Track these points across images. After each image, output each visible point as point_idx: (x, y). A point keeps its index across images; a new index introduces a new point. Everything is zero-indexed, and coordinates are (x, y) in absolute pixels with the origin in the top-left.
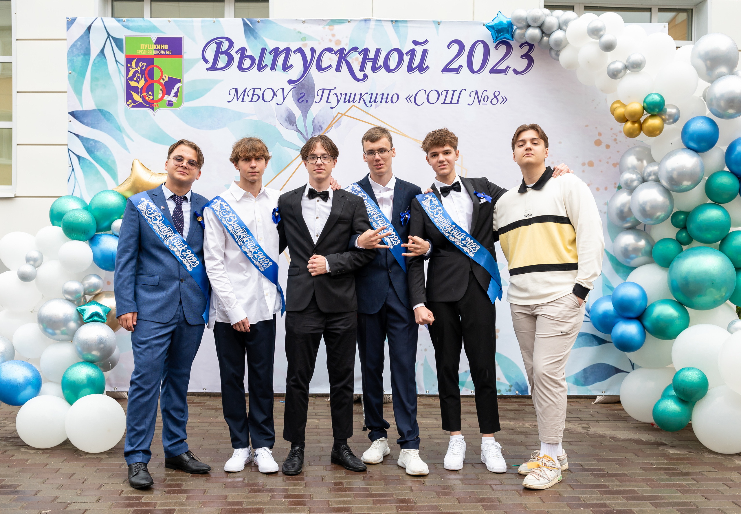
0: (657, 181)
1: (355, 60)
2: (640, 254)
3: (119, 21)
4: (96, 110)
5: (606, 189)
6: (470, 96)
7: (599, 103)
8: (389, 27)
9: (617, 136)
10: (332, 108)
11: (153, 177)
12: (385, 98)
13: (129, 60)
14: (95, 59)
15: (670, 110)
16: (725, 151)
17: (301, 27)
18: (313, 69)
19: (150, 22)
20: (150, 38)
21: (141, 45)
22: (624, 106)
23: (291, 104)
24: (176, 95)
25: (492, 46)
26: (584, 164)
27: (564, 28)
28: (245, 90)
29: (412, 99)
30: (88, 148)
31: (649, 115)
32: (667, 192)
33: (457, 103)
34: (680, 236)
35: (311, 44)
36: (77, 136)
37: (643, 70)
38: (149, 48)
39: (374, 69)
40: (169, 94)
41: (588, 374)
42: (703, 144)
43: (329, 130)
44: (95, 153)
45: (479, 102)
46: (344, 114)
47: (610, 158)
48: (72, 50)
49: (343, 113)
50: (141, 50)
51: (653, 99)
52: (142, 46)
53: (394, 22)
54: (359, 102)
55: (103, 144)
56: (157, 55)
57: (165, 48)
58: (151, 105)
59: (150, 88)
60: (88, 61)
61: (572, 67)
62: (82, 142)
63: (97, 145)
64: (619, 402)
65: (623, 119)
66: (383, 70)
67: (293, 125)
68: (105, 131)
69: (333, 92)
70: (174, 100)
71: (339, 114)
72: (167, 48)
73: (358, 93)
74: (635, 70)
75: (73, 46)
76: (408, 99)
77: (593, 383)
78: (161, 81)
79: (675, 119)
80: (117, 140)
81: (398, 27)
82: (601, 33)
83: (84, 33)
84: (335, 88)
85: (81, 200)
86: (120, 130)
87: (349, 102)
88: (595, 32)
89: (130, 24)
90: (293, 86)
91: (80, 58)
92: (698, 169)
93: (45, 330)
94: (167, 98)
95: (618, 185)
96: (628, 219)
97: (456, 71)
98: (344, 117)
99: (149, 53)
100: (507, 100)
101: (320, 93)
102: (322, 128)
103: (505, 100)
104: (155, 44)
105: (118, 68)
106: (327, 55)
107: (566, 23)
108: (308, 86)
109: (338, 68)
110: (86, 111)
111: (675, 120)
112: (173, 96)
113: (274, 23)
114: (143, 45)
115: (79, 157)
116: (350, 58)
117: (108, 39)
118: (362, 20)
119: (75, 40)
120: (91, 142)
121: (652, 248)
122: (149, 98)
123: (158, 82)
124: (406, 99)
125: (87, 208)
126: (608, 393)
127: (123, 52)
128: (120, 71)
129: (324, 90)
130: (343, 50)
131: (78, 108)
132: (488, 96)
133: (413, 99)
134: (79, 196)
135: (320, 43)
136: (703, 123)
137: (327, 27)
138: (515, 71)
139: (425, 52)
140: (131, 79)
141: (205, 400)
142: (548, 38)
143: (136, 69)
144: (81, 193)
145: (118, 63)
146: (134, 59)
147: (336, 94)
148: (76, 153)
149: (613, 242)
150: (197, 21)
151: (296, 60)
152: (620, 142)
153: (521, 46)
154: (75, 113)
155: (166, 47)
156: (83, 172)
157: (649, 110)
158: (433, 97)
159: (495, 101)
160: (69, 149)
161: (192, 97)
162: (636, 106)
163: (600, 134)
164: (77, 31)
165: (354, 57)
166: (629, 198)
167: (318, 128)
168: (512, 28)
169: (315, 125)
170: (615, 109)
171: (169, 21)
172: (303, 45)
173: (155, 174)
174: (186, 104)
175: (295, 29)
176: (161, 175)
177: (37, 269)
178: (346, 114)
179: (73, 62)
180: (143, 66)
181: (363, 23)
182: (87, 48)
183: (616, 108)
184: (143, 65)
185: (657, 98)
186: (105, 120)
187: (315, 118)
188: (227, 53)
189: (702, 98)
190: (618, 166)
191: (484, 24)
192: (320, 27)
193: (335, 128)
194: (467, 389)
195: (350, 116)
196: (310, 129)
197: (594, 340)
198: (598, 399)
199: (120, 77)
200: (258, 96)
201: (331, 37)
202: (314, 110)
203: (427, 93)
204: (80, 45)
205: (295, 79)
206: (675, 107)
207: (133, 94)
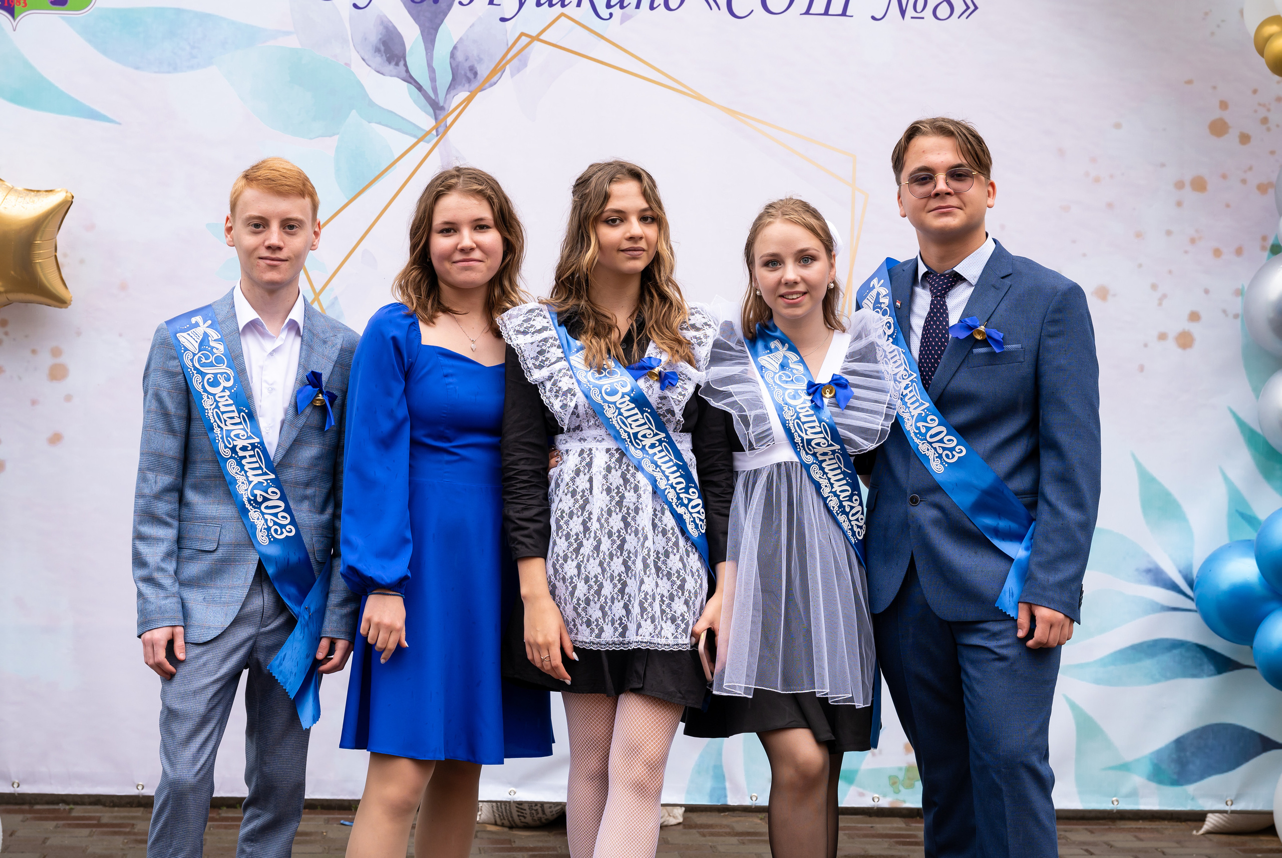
5: (1239, 252)
7: (1223, 21)
9: (1269, 110)
10: (503, 20)
11: (12, 198)
23: (391, 5)
26: (1180, 185)
29: (722, 1)
33: (844, 14)
41: (1188, 754)
43: (495, 79)
45: (903, 12)
46: (537, 38)
47: (1251, 168)
49: (534, 34)
54: (578, 4)
64: (1270, 830)
67: (397, 64)
77: (1202, 777)
87: (551, 5)
95: (1270, 242)
98: (536, 44)
100: (976, 8)
102: (476, 74)
103: (972, 8)
126: (1240, 806)
141: (134, 818)
149: (1257, 397)
152: (1278, 126)
159: (944, 10)
163: (1224, 105)
167: (465, 75)
169: (457, 66)
170: (1266, 40)
173: (16, 191)
174: (104, 3)
176: (33, 193)
178: (542, 37)
183: (1270, 36)
187: (458, 45)
190: (1271, 191)
193: (512, 75)
194: (861, 790)
195: (554, 42)
196: (444, 77)
197: (1205, 660)
198: (1211, 821)
202: (458, 23)
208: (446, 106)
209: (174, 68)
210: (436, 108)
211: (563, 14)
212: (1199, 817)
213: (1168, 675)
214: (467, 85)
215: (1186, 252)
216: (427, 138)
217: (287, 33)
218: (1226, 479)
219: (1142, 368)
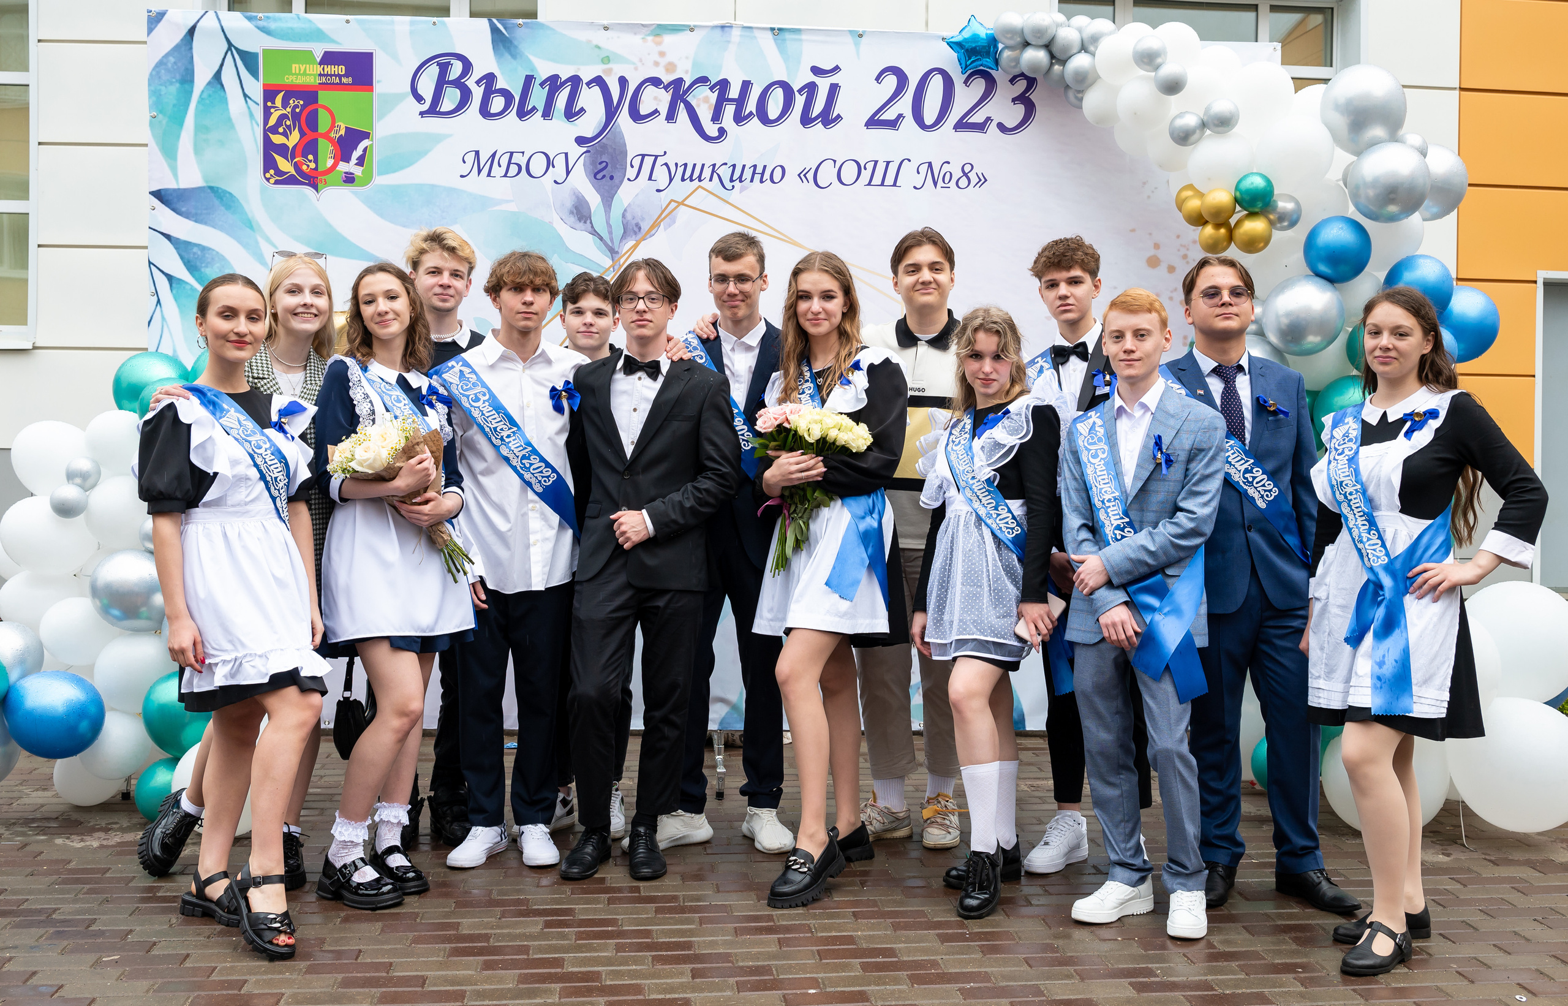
0: (1260, 334)
1: (703, 100)
3: (250, 19)
4: (204, 187)
6: (918, 173)
7: (1156, 189)
8: (767, 41)
9: (1188, 249)
10: (658, 191)
12: (759, 174)
13: (270, 94)
14: (203, 91)
15: (1284, 205)
16: (1382, 280)
17: (601, 38)
18: (624, 118)
19: (310, 21)
20: (309, 53)
21: (294, 66)
22: (1201, 195)
23: (581, 182)
24: (361, 162)
25: (958, 79)
27: (1092, 48)
28: (494, 155)
29: (810, 176)
30: (189, 262)
31: (1246, 212)
33: (895, 185)
35: (619, 70)
36: (168, 237)
37: (1234, 130)
38: (308, 72)
39: (739, 118)
40: (347, 159)
42: (1343, 269)
43: (653, 232)
44: (203, 270)
45: (935, 184)
46: (682, 203)
48: (158, 73)
49: (680, 200)
50: (293, 75)
51: (1252, 183)
52: (295, 68)
53: (777, 32)
54: (711, 180)
55: (217, 253)
56: (325, 86)
57: (340, 73)
58: (312, 180)
59: (309, 147)
60: (190, 93)
61: (1106, 121)
62: (176, 248)
63: (206, 255)
65: (1198, 220)
66: (755, 120)
67: (585, 222)
68: (221, 229)
69: (660, 161)
70: (357, 171)
71: (672, 203)
72: (343, 73)
73: (708, 164)
74: (1220, 129)
75: (161, 64)
76: (802, 175)
78: (332, 135)
79: (1291, 220)
80: (245, 246)
81: (784, 40)
82: (1159, 60)
83: (182, 40)
84: (665, 153)
85: (174, 361)
86: (251, 227)
87: (692, 180)
88: (1148, 59)
89: (273, 26)
90: (585, 149)
91: (174, 89)
92: (1334, 312)
93: (105, 611)
94: (343, 167)
97: (893, 124)
98: (682, 207)
99: (308, 80)
100: (986, 180)
101: (636, 163)
102: (640, 228)
103: (983, 180)
104: (320, 63)
105: (249, 108)
106: (650, 91)
107: (1095, 39)
108: (615, 149)
109: (671, 116)
110: (185, 189)
111: (1293, 224)
112: (356, 164)
113: (548, 28)
114: (297, 66)
115: (170, 278)
116: (694, 96)
117: (229, 53)
118: (716, 27)
119: (163, 53)
120: (195, 250)
122: (308, 166)
123: (326, 136)
124: (799, 175)
125: (186, 376)
127: (257, 79)
128: (251, 115)
129: (643, 156)
130: (679, 82)
131: (168, 183)
132: (951, 173)
133: (811, 176)
134: (170, 354)
135: (636, 69)
136: (1342, 228)
137: (650, 38)
138: (1001, 127)
139: (834, 89)
142: (1061, 68)
143: (284, 112)
144: (174, 346)
145: (248, 99)
146: (279, 92)
147: (666, 165)
148: (166, 271)
150: (402, 22)
151: (591, 100)
153: (1012, 81)
154: (163, 193)
155: (341, 69)
156: (179, 306)
157: (1244, 204)
158: (849, 172)
159: (963, 182)
160: (150, 263)
161: (390, 167)
162: (1222, 197)
163: (1157, 246)
164: (168, 37)
165: (701, 96)
167: (633, 230)
168: (996, 47)
169: (627, 223)
170: (1184, 201)
171: (348, 22)
172: (604, 71)
174: (379, 180)
175: (589, 42)
177: (87, 493)
178: (685, 203)
179: (160, 95)
180: (296, 106)
181: (718, 31)
182: (187, 69)
183: (1186, 198)
184: (296, 103)
185: (1258, 182)
186: (223, 208)
187: (627, 209)
188: (458, 83)
189: (1341, 183)
191: (943, 39)
192: (637, 39)
193: (665, 229)
195: (693, 206)
196: (618, 231)
199: (253, 129)
200: (520, 167)
201: (657, 58)
202: (628, 193)
203: (838, 166)
204: (175, 63)
205: (589, 135)
206: (1292, 199)
207: (278, 158)
208: (619, 252)
210: (612, 253)
211: (700, 187)
214: (633, 237)
217: (507, 201)
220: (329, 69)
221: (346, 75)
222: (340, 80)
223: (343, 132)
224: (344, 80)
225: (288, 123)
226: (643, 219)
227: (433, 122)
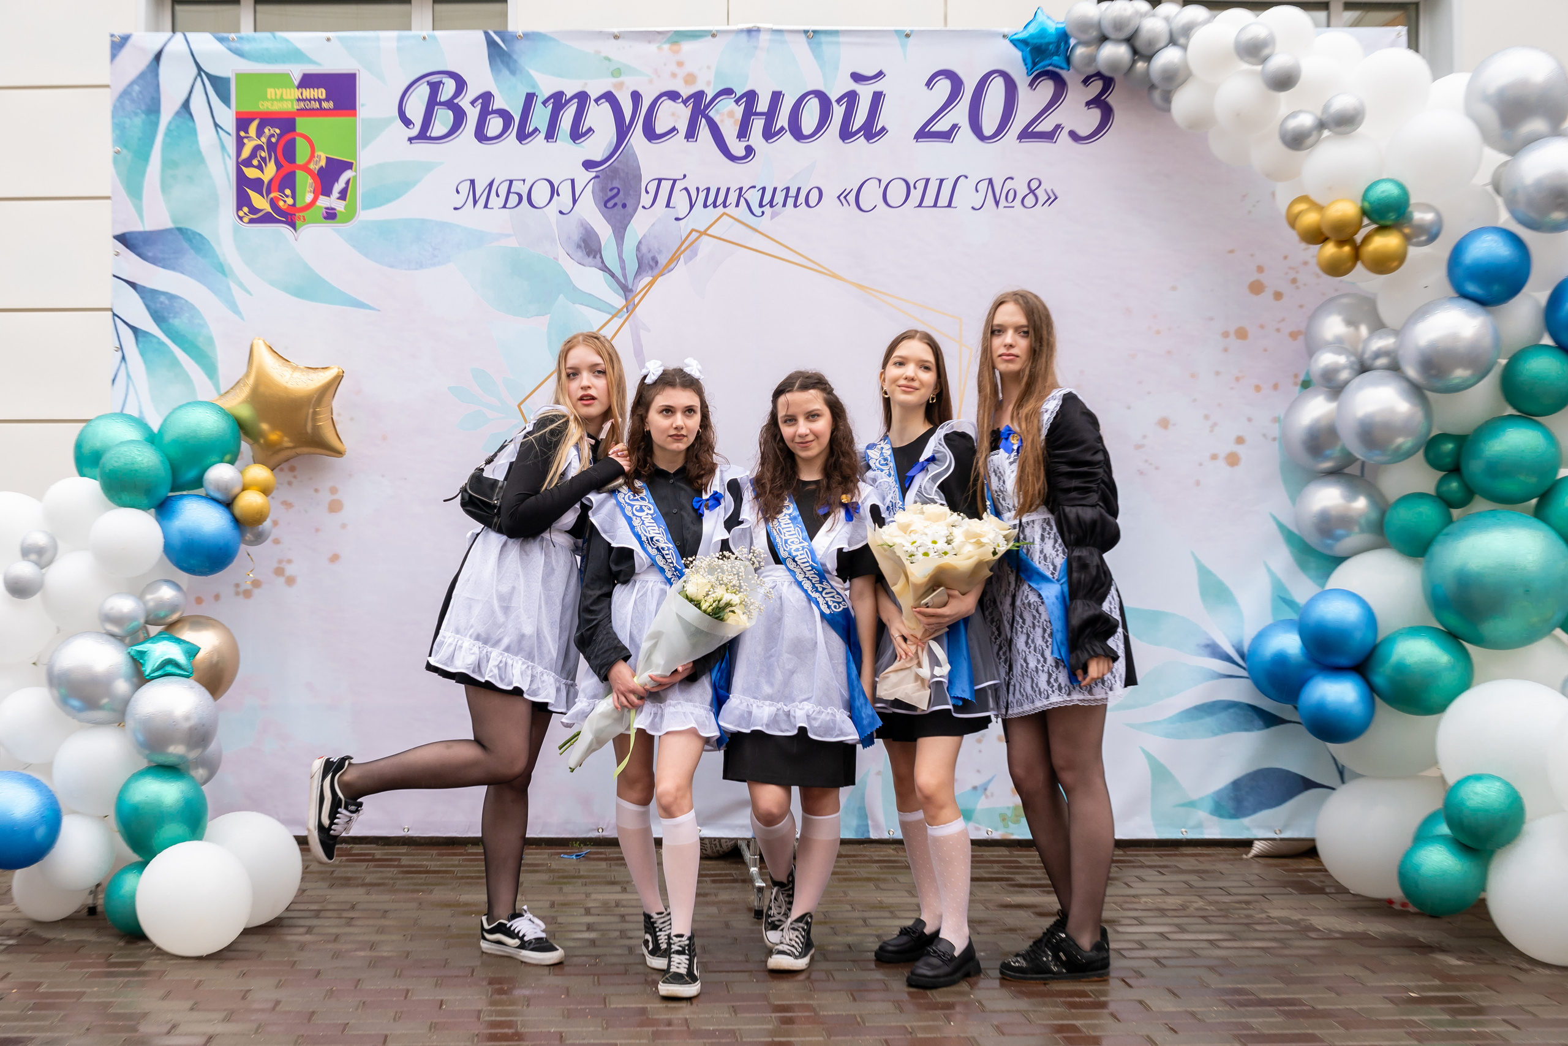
0: (1395, 368)
1: (727, 115)
2: (1356, 529)
3: (221, 40)
4: (172, 229)
5: (1275, 387)
6: (977, 191)
7: (1258, 202)
8: (800, 46)
9: (1297, 272)
10: (677, 219)
11: (296, 375)
12: (794, 197)
13: (243, 122)
14: (170, 123)
15: (1422, 216)
16: (1545, 302)
17: (611, 48)
18: (637, 137)
19: (287, 41)
20: (286, 76)
21: (269, 90)
22: (1318, 208)
23: (589, 211)
24: (343, 195)
25: (1021, 79)
26: (1226, 335)
27: (1182, 41)
28: (491, 184)
29: (852, 198)
30: (155, 312)
31: (1376, 226)
32: (1417, 391)
34: (1444, 488)
35: (631, 84)
36: (133, 285)
37: (1360, 129)
39: (769, 134)
40: (327, 192)
41: (1243, 793)
42: (1497, 288)
43: (672, 266)
44: (171, 321)
45: (997, 203)
46: (705, 233)
47: (1283, 320)
48: (122, 104)
49: (702, 229)
50: (268, 100)
51: (1383, 192)
52: (271, 92)
53: (812, 35)
54: (737, 205)
55: (186, 301)
56: (303, 112)
57: (320, 97)
58: (289, 217)
59: (286, 181)
60: (156, 124)
61: (1201, 124)
62: (142, 298)
63: (175, 304)
64: (1313, 853)
65: (1316, 237)
66: (787, 136)
67: (595, 257)
68: (191, 275)
69: (679, 185)
70: (340, 206)
71: (694, 233)
72: (324, 96)
73: (734, 187)
74: (1342, 129)
75: (125, 93)
76: (842, 198)
77: (1253, 812)
78: (311, 166)
79: (1431, 234)
80: (216, 292)
81: (819, 44)
82: (1267, 51)
83: (147, 67)
84: (685, 176)
85: (140, 422)
86: (224, 273)
87: (715, 206)
88: (1254, 50)
89: (246, 47)
90: (594, 174)
91: (139, 121)
92: (1486, 341)
93: (63, 702)
94: (323, 202)
95: (1302, 378)
96: (1328, 452)
97: (947, 136)
98: (705, 238)
99: (285, 106)
100: (1056, 198)
101: (652, 188)
102: (657, 263)
103: (1053, 198)
104: (298, 87)
105: (220, 139)
106: (667, 105)
107: (1187, 30)
108: (627, 173)
109: (691, 134)
110: (151, 232)
111: (1432, 238)
112: (338, 198)
113: (551, 39)
114: (273, 90)
115: (134, 329)
116: (717, 111)
118: (742, 31)
119: (128, 81)
121: (1383, 513)
122: (285, 202)
123: (305, 168)
124: (839, 197)
125: (153, 439)
126: (1287, 835)
127: (229, 106)
128: (223, 147)
129: (660, 180)
130: (699, 96)
131: (135, 226)
132: (1015, 190)
133: (854, 197)
134: (136, 414)
135: (651, 81)
136: (1495, 241)
137: (666, 47)
138: (1074, 135)
139: (878, 97)
140: (248, 163)
142: (1146, 64)
143: (259, 142)
144: (140, 407)
145: (219, 129)
146: (253, 120)
147: (686, 189)
148: (129, 322)
149: (1294, 504)
150: (388, 38)
151: (599, 117)
152: (1306, 284)
153: (1086, 81)
154: (127, 236)
155: (321, 93)
156: (145, 362)
157: (1374, 216)
158: (897, 193)
159: (1030, 201)
160: (115, 315)
161: (376, 200)
162: (1346, 209)
163: (1260, 269)
164: (133, 63)
165: (726, 110)
166: (1330, 407)
167: (649, 264)
168: (1067, 43)
169: (642, 257)
170: (1297, 215)
172: (616, 86)
173: (301, 368)
174: (365, 215)
175: (597, 53)
176: (312, 371)
177: (44, 571)
178: (708, 232)
179: (125, 128)
180: (273, 135)
181: (744, 36)
182: (153, 98)
183: (1300, 212)
184: (272, 132)
185: (1387, 190)
186: (192, 252)
187: (643, 241)
188: (451, 104)
189: (1490, 188)
190: (1301, 338)
191: (1004, 36)
192: (653, 48)
193: (686, 263)
194: (977, 825)
195: (718, 236)
196: (632, 266)
197: (1256, 717)
198: (1258, 847)
199: (224, 159)
200: (520, 197)
201: (674, 68)
202: (641, 224)
203: (883, 186)
204: (141, 92)
205: (598, 158)
206: (1429, 208)
207: (253, 195)
208: (634, 289)
209: (420, 265)
210: (626, 290)
212: (1248, 844)
213: (1224, 729)
214: (650, 272)
215: (1232, 388)
216: (619, 315)
217: (508, 236)
218: (1269, 570)
219: (1198, 483)
220: (308, 93)
221: (327, 100)
222: (320, 105)
223: (323, 163)
224: (325, 105)
225: (263, 154)
226: (660, 252)
227: (422, 147)
